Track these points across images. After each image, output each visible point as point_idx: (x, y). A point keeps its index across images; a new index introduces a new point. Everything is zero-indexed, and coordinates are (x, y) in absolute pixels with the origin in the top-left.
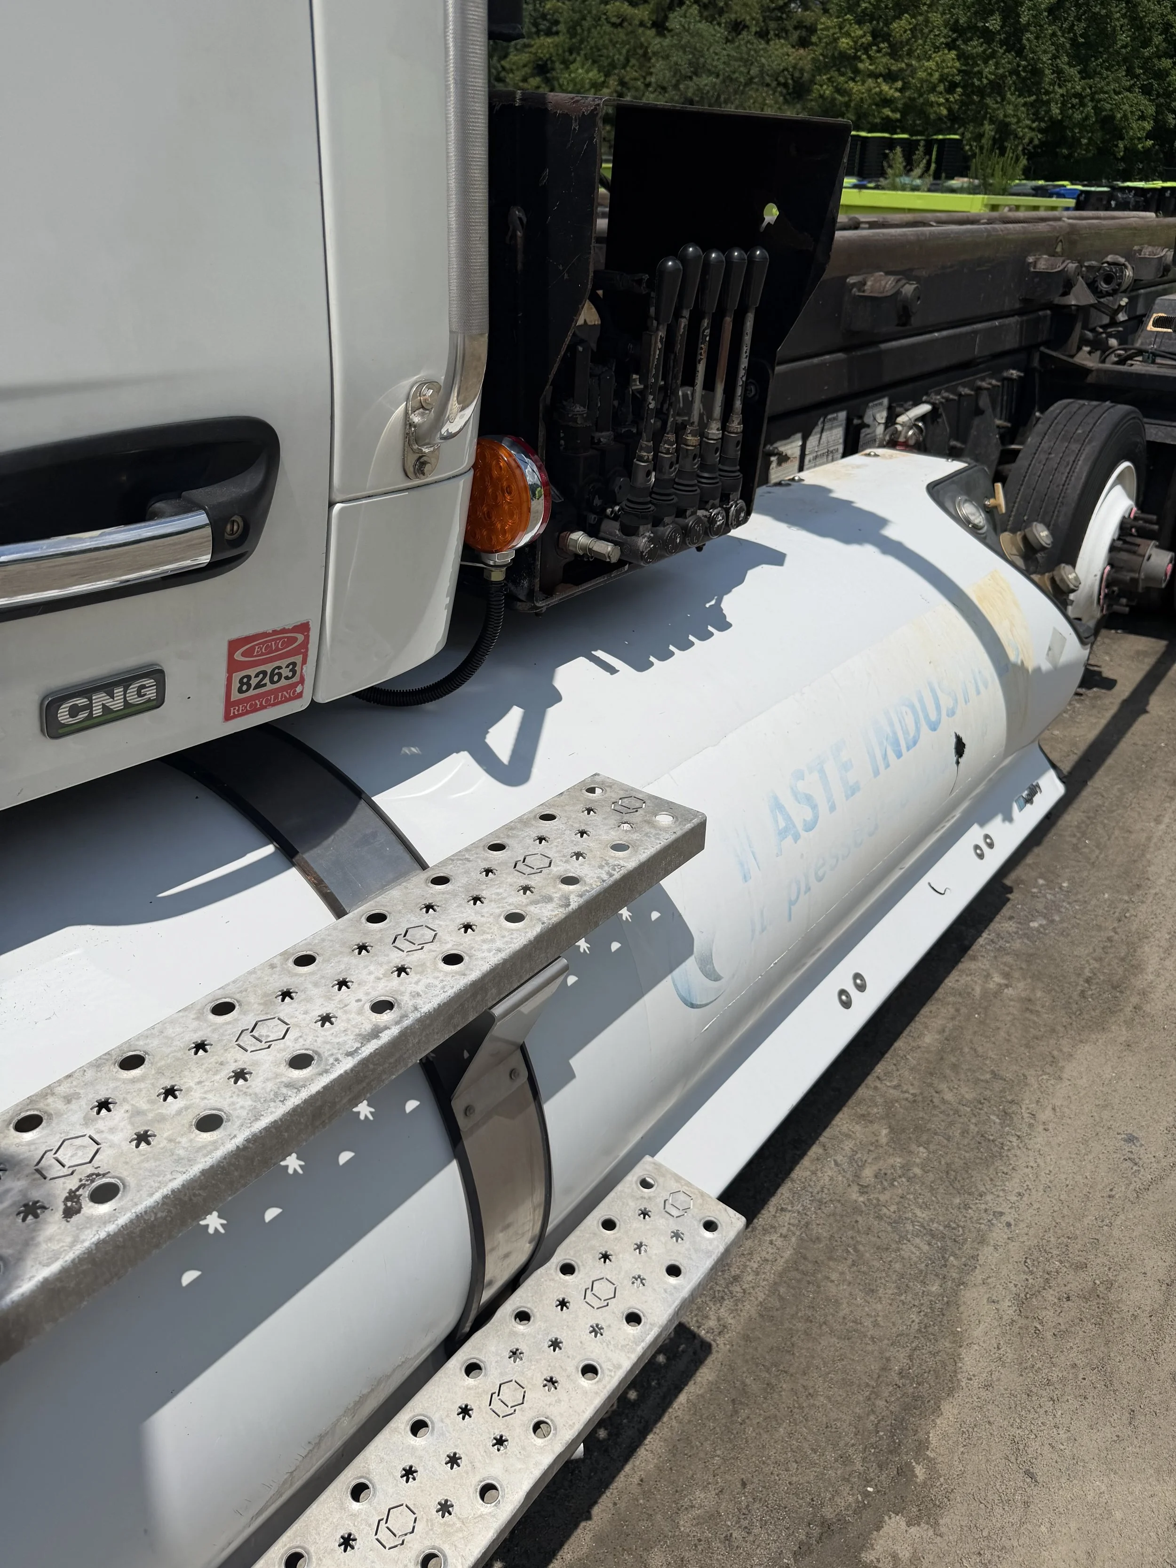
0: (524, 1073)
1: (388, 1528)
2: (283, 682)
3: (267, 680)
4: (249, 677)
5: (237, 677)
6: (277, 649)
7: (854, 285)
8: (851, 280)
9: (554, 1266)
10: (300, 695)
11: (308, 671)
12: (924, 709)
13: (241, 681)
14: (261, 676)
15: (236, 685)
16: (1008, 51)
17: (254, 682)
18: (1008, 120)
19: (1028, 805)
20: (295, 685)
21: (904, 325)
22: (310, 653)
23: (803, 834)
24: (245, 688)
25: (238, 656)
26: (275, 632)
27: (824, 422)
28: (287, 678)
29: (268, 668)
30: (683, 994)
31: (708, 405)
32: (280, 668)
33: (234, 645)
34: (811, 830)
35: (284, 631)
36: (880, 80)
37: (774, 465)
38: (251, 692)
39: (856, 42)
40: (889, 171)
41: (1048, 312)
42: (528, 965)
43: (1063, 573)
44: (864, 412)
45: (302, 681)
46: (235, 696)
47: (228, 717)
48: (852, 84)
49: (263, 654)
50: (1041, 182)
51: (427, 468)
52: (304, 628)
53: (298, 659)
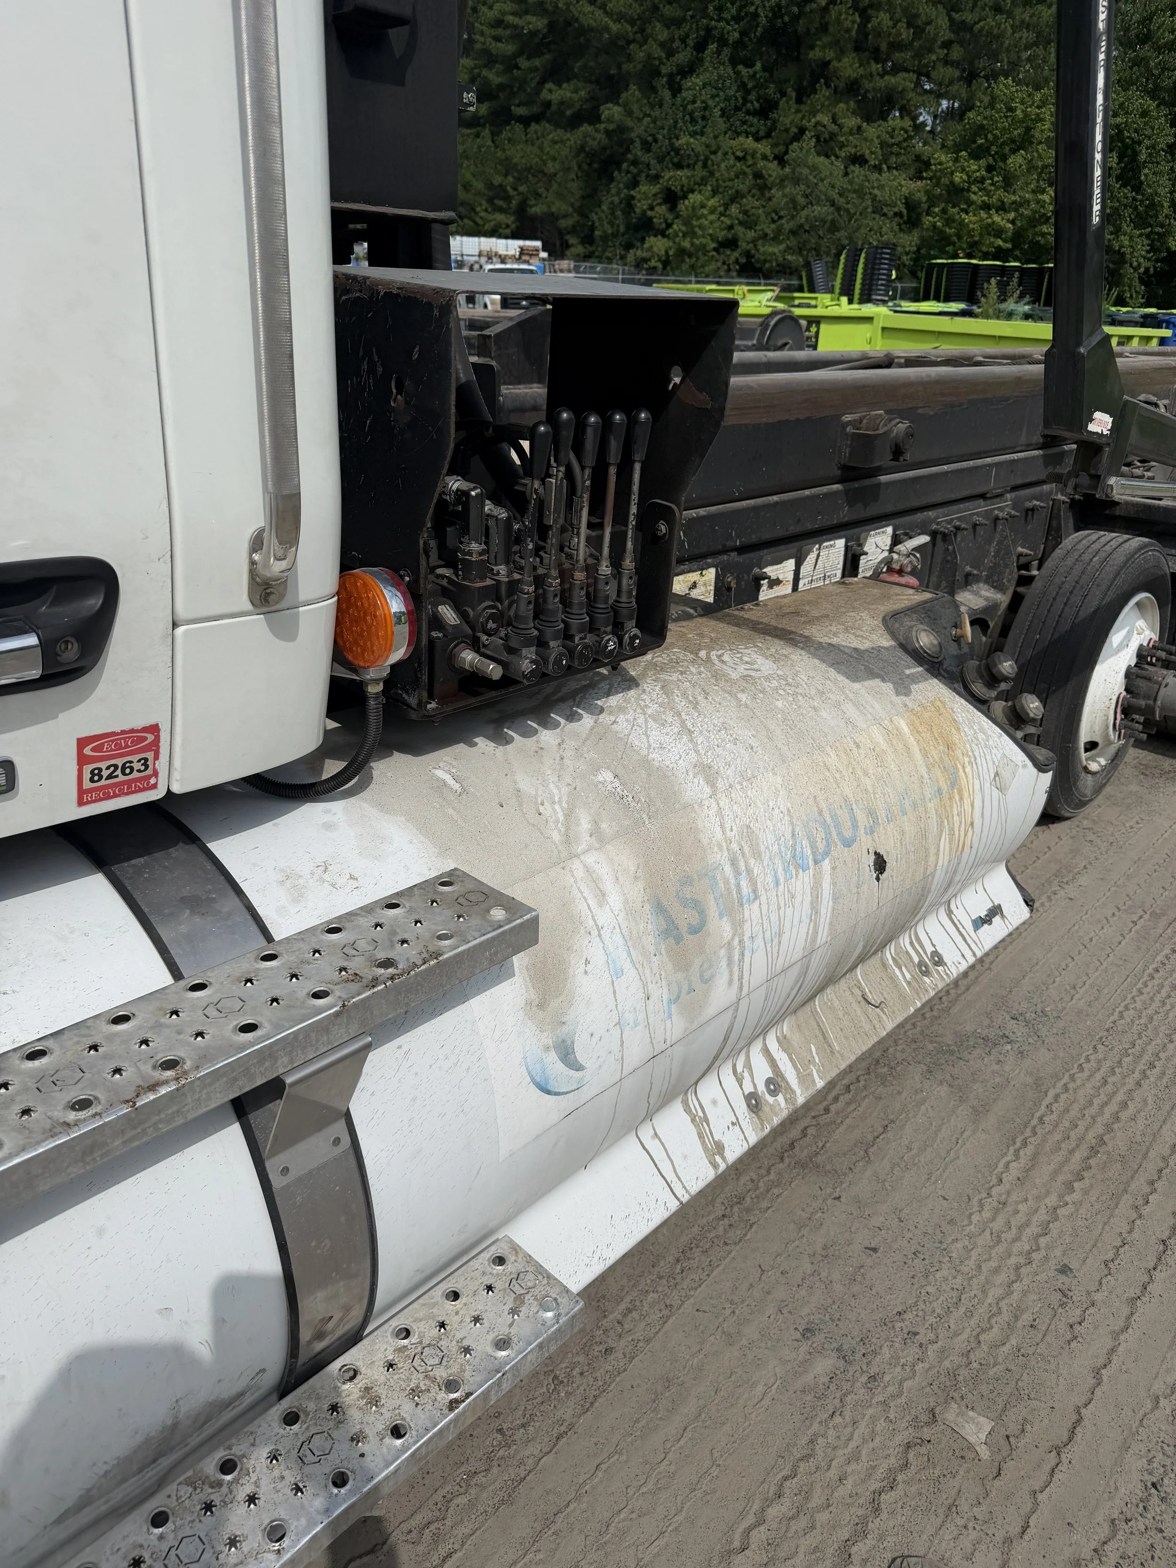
0: (346, 1140)
1: (177, 1555)
2: (135, 775)
3: (119, 772)
4: (100, 770)
5: (87, 769)
6: (127, 746)
7: (849, 423)
8: (847, 418)
9: (391, 1330)
10: (155, 786)
11: (162, 765)
12: (837, 825)
13: (92, 772)
14: (112, 769)
15: (87, 776)
16: (1124, 185)
17: (105, 773)
18: (1123, 250)
19: (986, 926)
20: (149, 777)
21: (897, 460)
22: (161, 750)
23: (687, 936)
24: (96, 778)
25: (87, 751)
26: (123, 732)
27: (819, 549)
28: (139, 771)
29: (119, 762)
30: (538, 1080)
31: (595, 543)
32: (131, 762)
33: (82, 743)
34: (696, 933)
35: (132, 731)
36: (993, 212)
37: (764, 588)
38: (103, 782)
39: (969, 177)
40: (983, 300)
41: (1075, 446)
42: (325, 1038)
43: (1024, 702)
44: (866, 539)
45: (156, 774)
46: (87, 785)
47: (81, 803)
48: (963, 216)
49: (112, 750)
50: (1153, 310)
51: (272, 598)
52: (154, 729)
53: (150, 755)
